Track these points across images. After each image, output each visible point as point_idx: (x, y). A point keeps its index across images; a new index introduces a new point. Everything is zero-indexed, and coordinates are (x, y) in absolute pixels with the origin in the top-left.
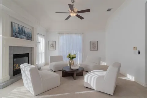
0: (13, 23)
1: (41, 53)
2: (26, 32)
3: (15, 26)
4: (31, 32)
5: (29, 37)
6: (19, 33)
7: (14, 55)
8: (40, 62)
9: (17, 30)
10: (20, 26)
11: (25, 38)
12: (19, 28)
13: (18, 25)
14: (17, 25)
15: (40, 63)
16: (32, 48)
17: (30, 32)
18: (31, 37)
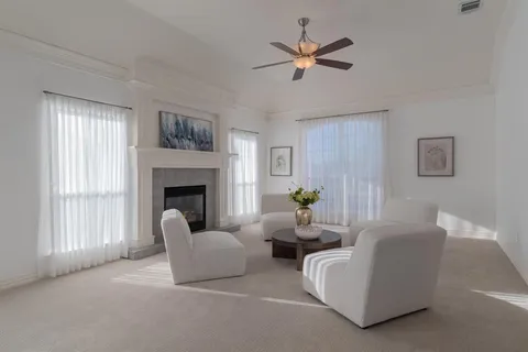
0: (163, 115)
1: (244, 185)
2: (196, 130)
3: (167, 119)
4: (211, 128)
5: (204, 143)
6: (176, 136)
7: (166, 189)
8: (240, 212)
9: (172, 128)
10: (180, 119)
11: (193, 145)
12: (177, 124)
13: (176, 115)
14: (171, 118)
15: (242, 212)
16: (214, 169)
17: (207, 128)
18: (212, 143)
